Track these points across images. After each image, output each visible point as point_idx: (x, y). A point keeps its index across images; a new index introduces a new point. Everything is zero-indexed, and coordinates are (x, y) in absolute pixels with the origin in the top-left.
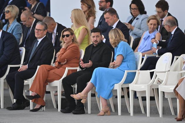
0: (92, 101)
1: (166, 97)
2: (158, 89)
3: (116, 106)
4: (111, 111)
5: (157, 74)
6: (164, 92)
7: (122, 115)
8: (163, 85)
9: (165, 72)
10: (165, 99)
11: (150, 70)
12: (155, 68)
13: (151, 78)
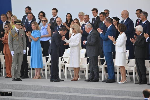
0: (33, 72)
1: (68, 69)
2: (65, 66)
3: (44, 74)
4: (42, 77)
5: (64, 59)
6: (67, 67)
7: (47, 78)
8: (67, 64)
9: (68, 58)
10: (68, 71)
11: (60, 57)
12: (63, 56)
13: (61, 61)
